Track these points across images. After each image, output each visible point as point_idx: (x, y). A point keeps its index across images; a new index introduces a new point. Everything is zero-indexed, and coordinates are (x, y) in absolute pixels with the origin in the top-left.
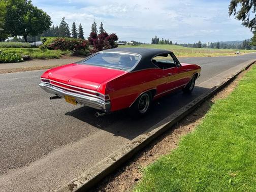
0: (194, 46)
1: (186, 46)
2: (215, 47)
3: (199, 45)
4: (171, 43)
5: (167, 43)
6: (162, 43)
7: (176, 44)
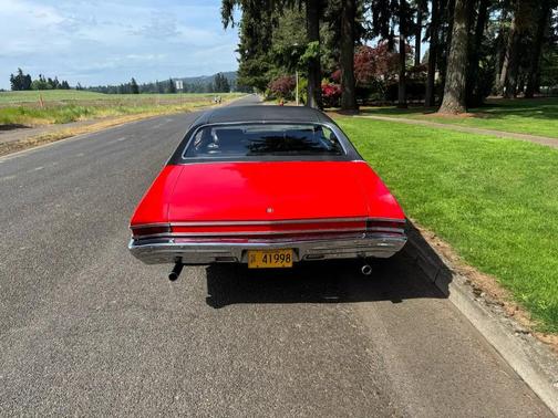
0: (124, 90)
1: (104, 90)
2: (166, 90)
3: (134, 89)
4: (65, 86)
5: (54, 85)
6: (42, 86)
7: (79, 88)
